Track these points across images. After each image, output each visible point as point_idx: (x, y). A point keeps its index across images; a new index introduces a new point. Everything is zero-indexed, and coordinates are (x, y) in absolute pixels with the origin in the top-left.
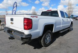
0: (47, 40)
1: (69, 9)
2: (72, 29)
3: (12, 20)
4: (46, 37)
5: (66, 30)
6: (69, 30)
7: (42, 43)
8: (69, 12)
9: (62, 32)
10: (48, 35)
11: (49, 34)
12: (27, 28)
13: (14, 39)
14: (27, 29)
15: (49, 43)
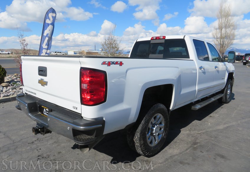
0: (152, 134)
1: (220, 28)
2: (232, 97)
3: (42, 71)
4: (150, 126)
5: (213, 99)
6: (221, 98)
7: (137, 144)
8: (221, 38)
9: (198, 107)
10: (155, 118)
11: (159, 115)
12: (90, 100)
13: (49, 132)
14: (92, 103)
15: (159, 143)
